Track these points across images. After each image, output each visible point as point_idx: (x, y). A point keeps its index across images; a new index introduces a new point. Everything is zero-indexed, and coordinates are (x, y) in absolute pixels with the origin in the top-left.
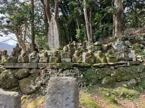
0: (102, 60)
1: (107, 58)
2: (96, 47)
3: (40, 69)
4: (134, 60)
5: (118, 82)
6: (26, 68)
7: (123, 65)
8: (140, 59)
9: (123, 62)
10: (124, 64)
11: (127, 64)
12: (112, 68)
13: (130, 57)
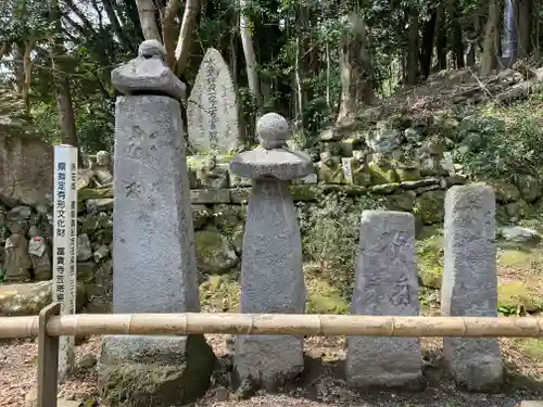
0: (388, 175)
1: (400, 172)
2: (326, 144)
3: (239, 204)
4: (452, 174)
5: (428, 225)
6: (199, 204)
7: (432, 187)
8: (459, 173)
9: (432, 179)
10: (434, 183)
11: (439, 184)
12: (413, 193)
13: (444, 166)
